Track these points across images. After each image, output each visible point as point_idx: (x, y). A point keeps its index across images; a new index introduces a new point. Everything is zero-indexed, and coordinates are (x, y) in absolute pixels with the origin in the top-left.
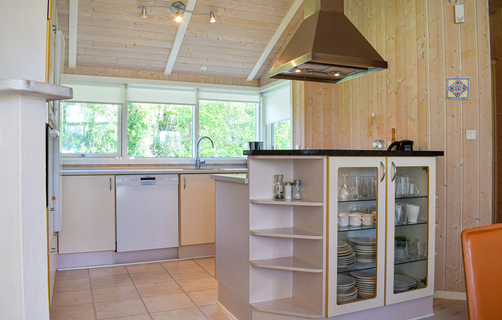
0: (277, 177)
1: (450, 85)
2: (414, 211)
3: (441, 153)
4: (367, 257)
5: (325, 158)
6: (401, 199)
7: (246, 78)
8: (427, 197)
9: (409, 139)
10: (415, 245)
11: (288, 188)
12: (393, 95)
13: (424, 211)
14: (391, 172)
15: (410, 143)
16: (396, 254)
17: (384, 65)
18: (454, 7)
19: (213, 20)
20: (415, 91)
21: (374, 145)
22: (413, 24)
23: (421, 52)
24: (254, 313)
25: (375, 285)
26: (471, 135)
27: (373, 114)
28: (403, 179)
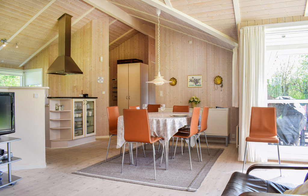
0: (56, 104)
1: (98, 79)
2: (90, 113)
3: (97, 98)
4: (80, 125)
5: (71, 99)
6: (88, 110)
7: (19, 66)
8: (94, 109)
9: (87, 93)
10: (91, 122)
11: (60, 107)
12: (82, 80)
13: (93, 113)
14: (86, 103)
15: (87, 95)
16: (87, 124)
17: (82, 73)
18: (100, 57)
19: (17, 47)
20: (89, 80)
21: (80, 95)
22: (89, 60)
23: (91, 69)
24: (52, 142)
25: (83, 132)
26: (104, 93)
27: (75, 85)
28: (88, 105)
